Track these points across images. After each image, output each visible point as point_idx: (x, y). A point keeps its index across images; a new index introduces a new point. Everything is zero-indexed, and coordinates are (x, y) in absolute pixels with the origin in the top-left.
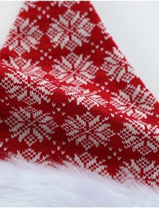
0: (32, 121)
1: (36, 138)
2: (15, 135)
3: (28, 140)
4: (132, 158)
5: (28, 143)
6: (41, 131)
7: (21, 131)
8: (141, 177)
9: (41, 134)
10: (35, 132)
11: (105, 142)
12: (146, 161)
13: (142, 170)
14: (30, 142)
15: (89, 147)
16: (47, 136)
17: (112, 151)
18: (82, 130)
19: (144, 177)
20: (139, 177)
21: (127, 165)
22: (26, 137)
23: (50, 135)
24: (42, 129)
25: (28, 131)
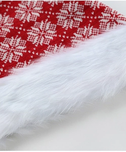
0: (11, 48)
1: (18, 55)
2: (6, 61)
3: (15, 59)
4: (74, 33)
5: (15, 60)
6: (19, 51)
7: (8, 57)
8: (85, 38)
9: (20, 52)
10: (16, 53)
11: (55, 34)
12: (81, 29)
13: (83, 35)
14: (17, 59)
15: (49, 42)
16: (24, 51)
17: (62, 36)
18: (39, 35)
19: (86, 37)
20: (83, 39)
21: (73, 37)
22: (13, 59)
23: (25, 49)
24: (19, 49)
25: (12, 55)
